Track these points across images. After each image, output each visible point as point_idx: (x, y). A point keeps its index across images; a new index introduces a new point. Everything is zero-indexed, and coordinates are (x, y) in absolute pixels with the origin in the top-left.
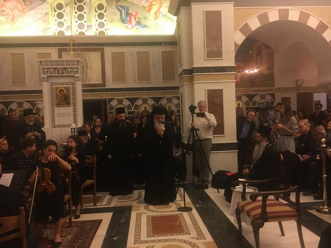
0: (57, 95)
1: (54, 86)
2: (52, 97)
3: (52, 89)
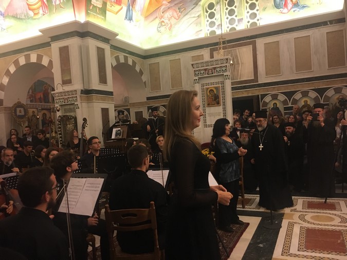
1: (205, 87)
2: (203, 98)
3: (203, 90)
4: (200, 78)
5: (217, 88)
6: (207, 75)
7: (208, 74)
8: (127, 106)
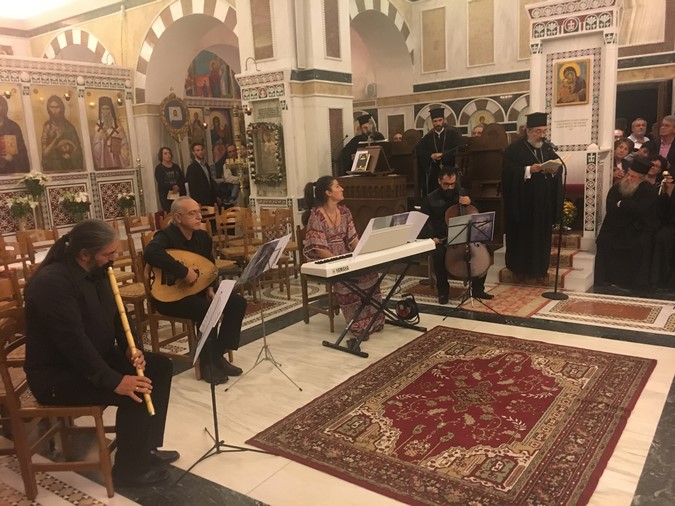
0: (559, 82)
1: (554, 62)
2: (549, 86)
3: (549, 69)
4: (544, 41)
5: (583, 65)
6: (563, 35)
7: (565, 32)
8: (373, 103)
